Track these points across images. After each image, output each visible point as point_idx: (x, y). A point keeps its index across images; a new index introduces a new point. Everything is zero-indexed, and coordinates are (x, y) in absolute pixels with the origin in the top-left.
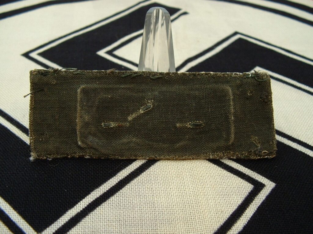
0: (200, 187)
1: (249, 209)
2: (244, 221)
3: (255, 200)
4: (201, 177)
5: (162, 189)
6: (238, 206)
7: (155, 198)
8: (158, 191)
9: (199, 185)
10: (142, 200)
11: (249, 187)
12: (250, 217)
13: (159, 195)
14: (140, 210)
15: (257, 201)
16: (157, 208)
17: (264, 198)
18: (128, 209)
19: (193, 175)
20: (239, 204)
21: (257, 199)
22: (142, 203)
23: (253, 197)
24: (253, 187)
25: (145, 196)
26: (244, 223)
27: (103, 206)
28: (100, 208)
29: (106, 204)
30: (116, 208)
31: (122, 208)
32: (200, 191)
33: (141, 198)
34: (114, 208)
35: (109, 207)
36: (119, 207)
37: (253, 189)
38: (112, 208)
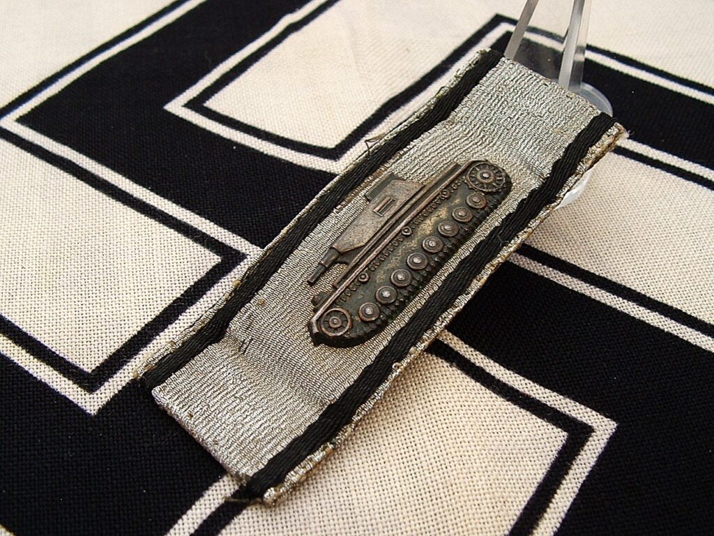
0: (450, 441)
1: (562, 491)
2: (552, 521)
3: (573, 467)
4: (450, 417)
5: (366, 468)
6: (536, 485)
7: (353, 492)
8: (358, 475)
9: (448, 437)
10: (323, 501)
11: (556, 437)
12: (566, 509)
13: (360, 483)
14: (321, 527)
15: (578, 471)
16: (359, 518)
17: (593, 461)
18: (294, 528)
19: (431, 413)
20: (539, 480)
21: (577, 465)
22: (324, 510)
23: (569, 462)
24: (566, 437)
25: (330, 491)
26: (553, 525)
27: (235, 524)
28: (230, 529)
29: (242, 520)
30: (266, 526)
31: (280, 526)
32: (451, 453)
33: (321, 497)
34: (261, 527)
35: (250, 527)
36: (272, 525)
37: (567, 441)
38: (256, 528)
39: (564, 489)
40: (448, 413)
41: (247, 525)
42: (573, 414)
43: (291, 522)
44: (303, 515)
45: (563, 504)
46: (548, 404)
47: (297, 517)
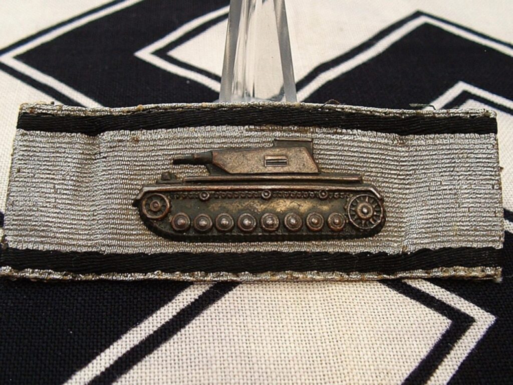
0: (342, 322)
1: (444, 367)
3: (454, 349)
4: (344, 304)
5: (266, 328)
6: (420, 360)
7: (252, 345)
8: (258, 332)
9: (341, 318)
10: (225, 349)
11: (441, 324)
13: (259, 338)
14: (221, 368)
15: (458, 352)
16: (256, 365)
17: (473, 345)
18: (197, 368)
19: (329, 299)
20: (423, 357)
21: (459, 347)
22: (225, 355)
23: (451, 343)
24: (450, 324)
25: (232, 341)
27: (146, 362)
28: (141, 366)
29: (152, 359)
30: (173, 365)
31: (185, 365)
32: (342, 331)
33: (224, 344)
34: (169, 365)
35: (158, 365)
36: (179, 364)
37: (451, 327)
38: (164, 366)
39: (445, 365)
40: (344, 300)
41: (156, 363)
42: (458, 307)
43: (195, 362)
44: (207, 358)
45: (443, 378)
46: (437, 297)
47: (201, 359)
